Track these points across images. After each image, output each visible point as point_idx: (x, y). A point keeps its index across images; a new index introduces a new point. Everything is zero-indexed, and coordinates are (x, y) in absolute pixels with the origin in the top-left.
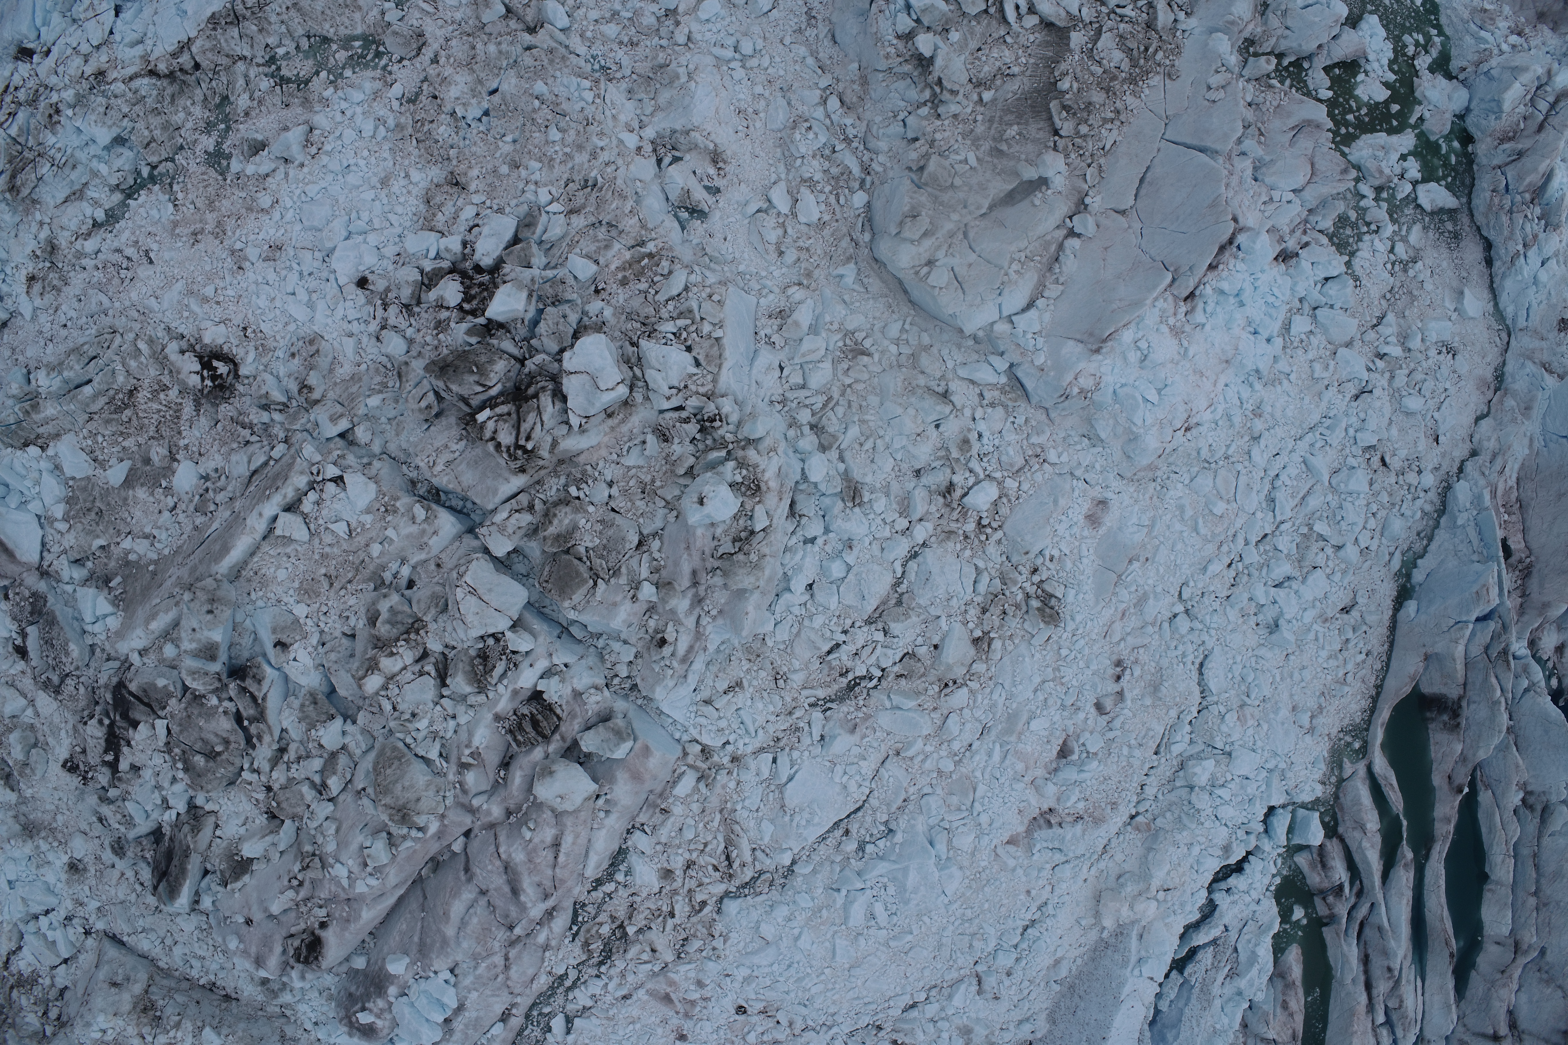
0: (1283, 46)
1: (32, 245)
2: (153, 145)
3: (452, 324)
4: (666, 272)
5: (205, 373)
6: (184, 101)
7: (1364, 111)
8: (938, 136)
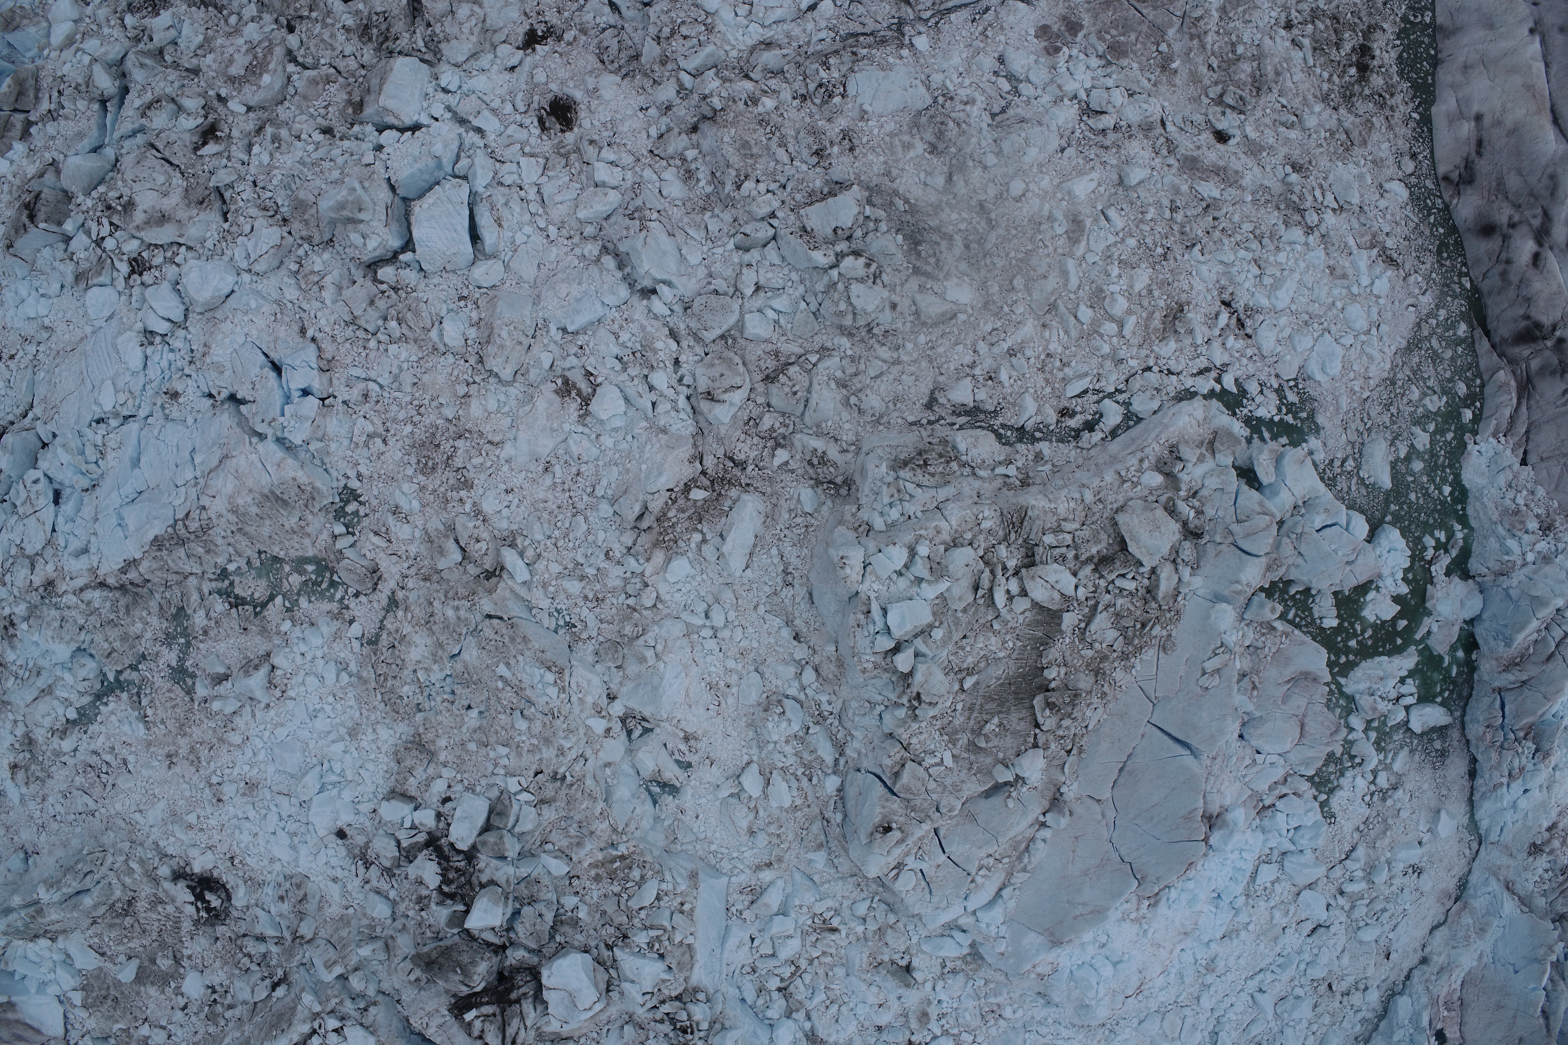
0: (1293, 575)
1: (10, 739)
2: (114, 655)
3: (433, 906)
4: (638, 879)
5: (199, 904)
6: (137, 612)
7: (1369, 632)
8: (914, 741)
